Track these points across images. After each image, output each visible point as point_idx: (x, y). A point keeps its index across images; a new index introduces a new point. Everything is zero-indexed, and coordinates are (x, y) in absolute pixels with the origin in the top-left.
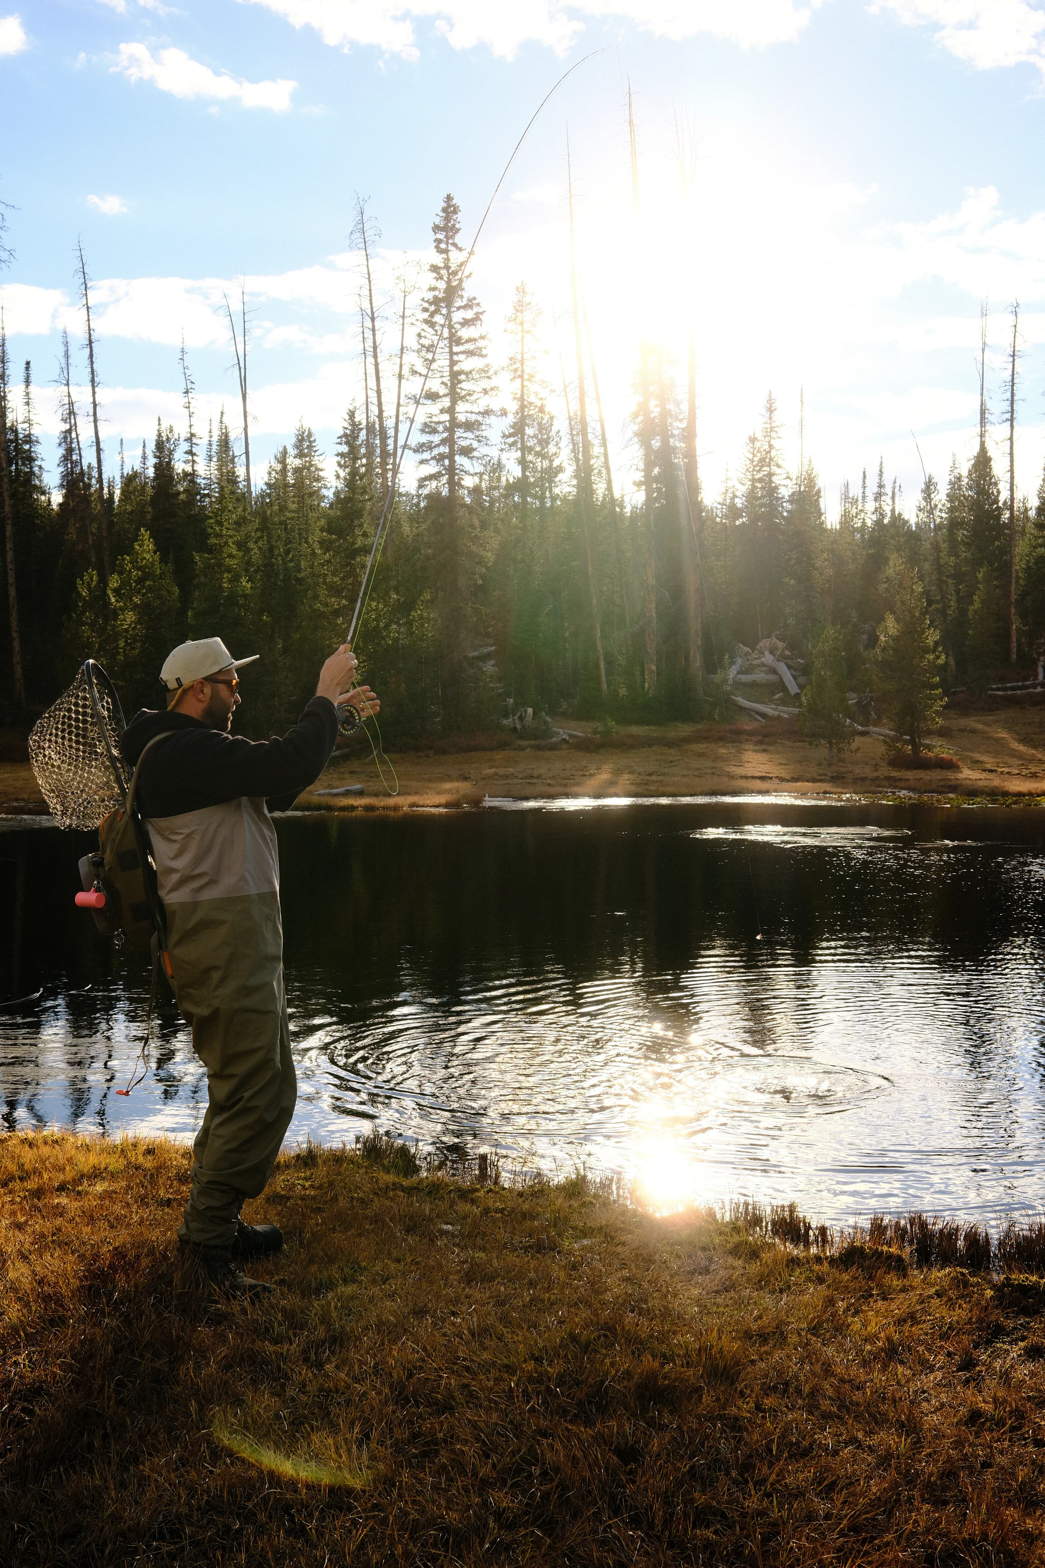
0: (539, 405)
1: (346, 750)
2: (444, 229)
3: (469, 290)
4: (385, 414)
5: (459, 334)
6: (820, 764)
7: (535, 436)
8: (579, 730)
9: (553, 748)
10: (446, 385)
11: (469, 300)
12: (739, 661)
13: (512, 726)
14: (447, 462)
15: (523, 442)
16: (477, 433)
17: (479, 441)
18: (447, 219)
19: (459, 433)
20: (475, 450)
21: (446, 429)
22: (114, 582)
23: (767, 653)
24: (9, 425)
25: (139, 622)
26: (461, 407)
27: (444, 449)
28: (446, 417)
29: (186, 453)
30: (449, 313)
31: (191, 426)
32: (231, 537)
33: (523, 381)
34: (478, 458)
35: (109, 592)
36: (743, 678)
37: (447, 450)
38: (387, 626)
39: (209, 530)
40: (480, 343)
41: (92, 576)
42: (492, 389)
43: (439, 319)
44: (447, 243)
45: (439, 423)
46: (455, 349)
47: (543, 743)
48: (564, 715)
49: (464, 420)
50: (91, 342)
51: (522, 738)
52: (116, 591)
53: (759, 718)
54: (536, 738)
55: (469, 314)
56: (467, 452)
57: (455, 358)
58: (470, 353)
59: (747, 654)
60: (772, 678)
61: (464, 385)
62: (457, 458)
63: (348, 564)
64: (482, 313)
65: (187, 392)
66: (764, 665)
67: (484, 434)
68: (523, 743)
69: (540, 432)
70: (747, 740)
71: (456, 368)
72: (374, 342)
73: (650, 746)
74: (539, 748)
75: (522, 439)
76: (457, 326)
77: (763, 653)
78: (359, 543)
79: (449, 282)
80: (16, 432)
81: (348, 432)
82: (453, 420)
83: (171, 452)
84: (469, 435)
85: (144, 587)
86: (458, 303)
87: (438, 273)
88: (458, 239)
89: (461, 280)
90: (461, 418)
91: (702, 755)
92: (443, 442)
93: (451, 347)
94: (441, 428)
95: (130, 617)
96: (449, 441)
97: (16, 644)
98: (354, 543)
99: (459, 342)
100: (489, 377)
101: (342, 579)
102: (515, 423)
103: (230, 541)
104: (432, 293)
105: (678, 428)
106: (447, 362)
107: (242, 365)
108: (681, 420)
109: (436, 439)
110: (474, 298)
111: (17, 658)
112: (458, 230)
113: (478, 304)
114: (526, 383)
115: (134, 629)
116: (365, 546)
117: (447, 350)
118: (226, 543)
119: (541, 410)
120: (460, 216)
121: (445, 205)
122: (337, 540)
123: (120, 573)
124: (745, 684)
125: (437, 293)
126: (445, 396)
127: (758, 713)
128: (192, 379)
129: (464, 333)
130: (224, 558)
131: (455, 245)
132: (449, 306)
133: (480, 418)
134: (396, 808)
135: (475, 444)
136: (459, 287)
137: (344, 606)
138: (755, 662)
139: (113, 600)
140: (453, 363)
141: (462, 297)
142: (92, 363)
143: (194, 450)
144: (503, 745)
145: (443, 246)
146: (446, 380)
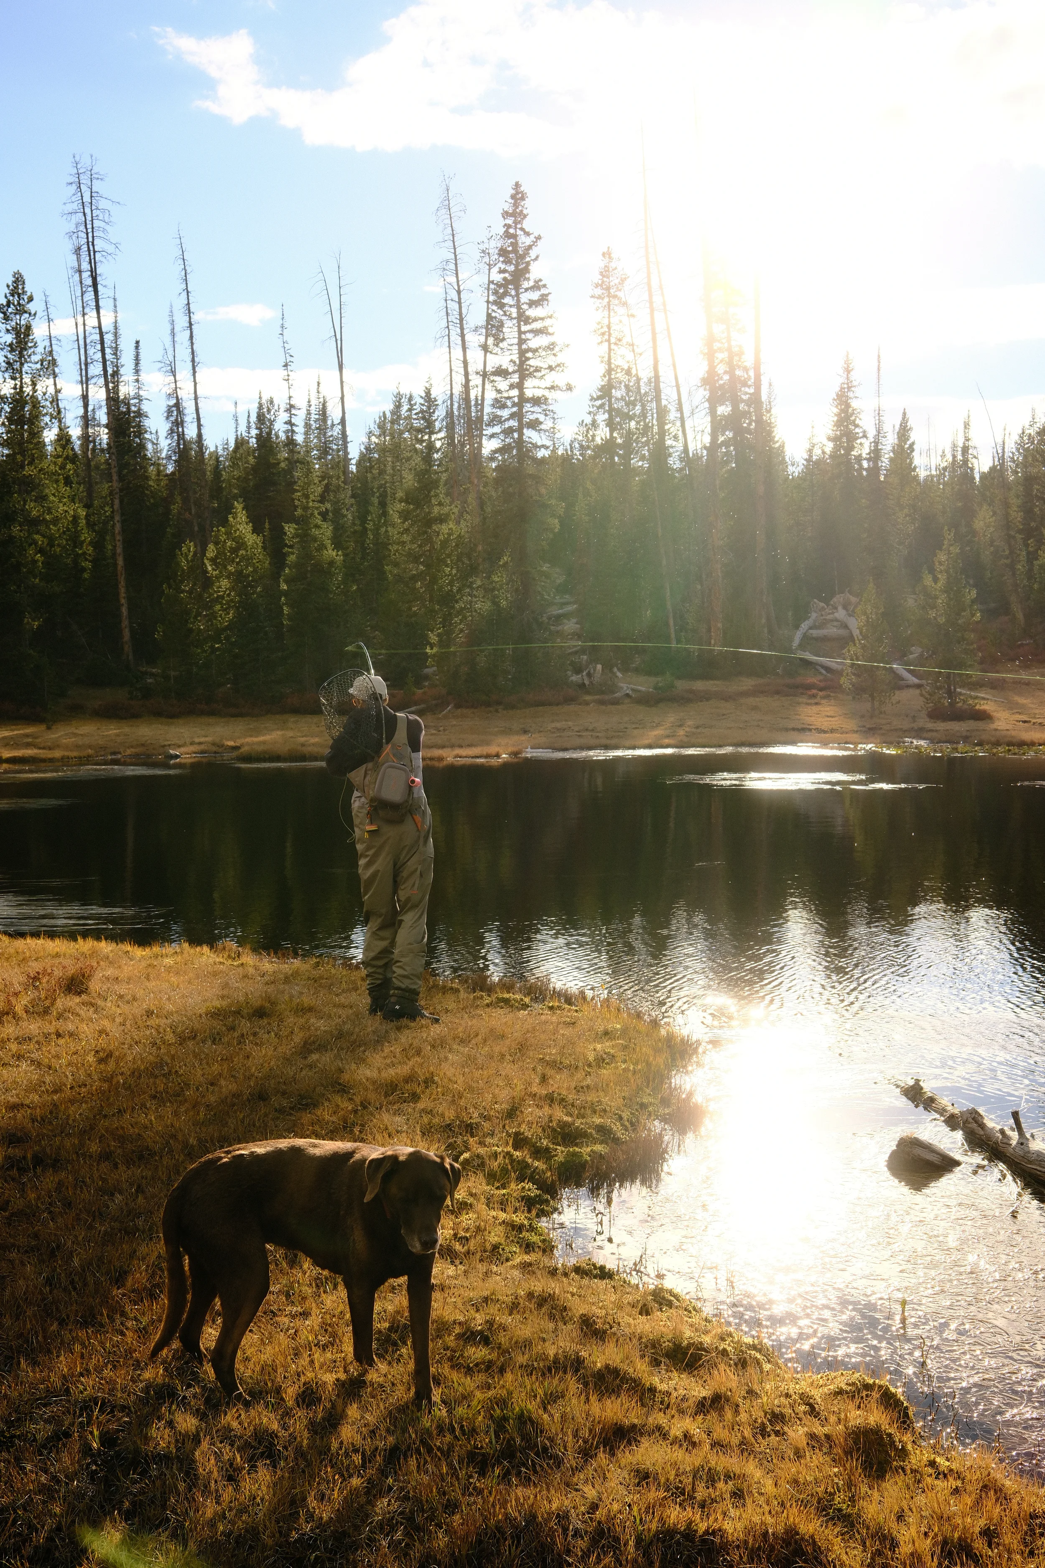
0: (626, 367)
1: (423, 706)
2: (513, 215)
3: (536, 272)
4: (471, 384)
5: (527, 313)
6: (862, 716)
7: (623, 398)
8: (644, 685)
9: (616, 702)
10: (514, 362)
11: (536, 282)
12: (814, 615)
13: (580, 681)
14: (516, 435)
15: (610, 405)
16: (545, 407)
17: (546, 415)
18: (516, 205)
19: (528, 407)
20: (541, 423)
21: (514, 405)
22: (211, 551)
23: (840, 608)
24: (122, 397)
25: (232, 589)
26: (529, 383)
27: (513, 423)
28: (515, 392)
29: (286, 423)
30: (517, 295)
31: (290, 397)
32: (317, 508)
33: (610, 344)
34: (545, 431)
35: (206, 561)
36: (815, 633)
37: (516, 424)
38: (459, 590)
39: (297, 503)
40: (547, 322)
41: (190, 547)
42: (558, 365)
43: (507, 300)
44: (516, 228)
45: (509, 398)
46: (524, 328)
47: (606, 697)
48: (637, 670)
49: (531, 396)
50: (191, 324)
51: (588, 693)
52: (213, 561)
53: (824, 672)
54: (603, 693)
55: (535, 296)
56: (534, 425)
57: (523, 336)
58: (537, 332)
59: (823, 609)
60: (842, 632)
61: (531, 362)
62: (525, 431)
63: (426, 532)
64: (547, 295)
65: (286, 365)
66: (837, 620)
67: (550, 408)
68: (588, 698)
69: (627, 394)
70: (802, 694)
71: (524, 347)
72: (461, 314)
73: (708, 700)
74: (602, 703)
75: (610, 401)
76: (525, 307)
77: (836, 608)
78: (436, 510)
79: (517, 266)
80: (128, 405)
81: (424, 408)
82: (521, 395)
83: (272, 422)
84: (536, 409)
85: (237, 556)
86: (526, 285)
87: (507, 257)
88: (526, 224)
89: (528, 263)
90: (529, 393)
91: (755, 708)
92: (512, 416)
93: (519, 327)
94: (509, 403)
95: (225, 583)
96: (518, 415)
97: (124, 611)
98: (429, 513)
99: (527, 320)
100: (554, 355)
101: (420, 546)
102: (603, 386)
103: (316, 512)
104: (502, 275)
105: (746, 393)
106: (516, 341)
107: (338, 337)
108: (749, 387)
109: (505, 413)
110: (541, 280)
111: (125, 623)
112: (525, 216)
113: (544, 286)
114: (613, 346)
115: (229, 595)
116: (441, 515)
117: (516, 329)
118: (312, 514)
119: (628, 372)
120: (527, 203)
121: (513, 192)
122: (414, 510)
123: (216, 543)
124: (817, 639)
125: (507, 275)
126: (514, 372)
127: (823, 667)
128: (291, 352)
129: (531, 313)
130: (310, 529)
131: (522, 229)
132: (517, 288)
133: (547, 393)
134: (441, 759)
135: (542, 418)
136: (526, 270)
137: (422, 572)
138: (830, 617)
139: (210, 568)
140: (521, 342)
141: (528, 279)
142: (192, 344)
143: (293, 421)
144: (569, 700)
145: (512, 231)
146: (515, 357)
